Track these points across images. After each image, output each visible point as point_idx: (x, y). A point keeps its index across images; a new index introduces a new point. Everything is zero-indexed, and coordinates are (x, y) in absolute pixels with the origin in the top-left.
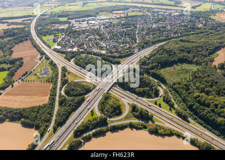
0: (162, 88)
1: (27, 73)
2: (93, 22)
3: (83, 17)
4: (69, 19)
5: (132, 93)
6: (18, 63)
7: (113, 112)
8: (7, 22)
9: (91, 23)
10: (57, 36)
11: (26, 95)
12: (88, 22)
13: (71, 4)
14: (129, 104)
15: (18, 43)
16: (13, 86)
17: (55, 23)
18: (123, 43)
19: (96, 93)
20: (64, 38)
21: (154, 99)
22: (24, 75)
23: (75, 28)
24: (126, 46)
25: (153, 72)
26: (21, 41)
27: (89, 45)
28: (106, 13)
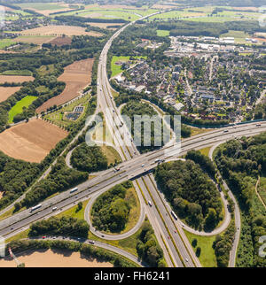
0: (232, 216)
1: (55, 107)
2: (205, 46)
3: (195, 34)
4: (171, 34)
5: (168, 201)
6: (56, 89)
7: (108, 222)
8: (88, 26)
9: (200, 48)
10: (134, 59)
11: (30, 140)
12: (196, 45)
13: (195, 9)
14: (146, 219)
15: (79, 60)
16: (28, 120)
17: (147, 38)
18: (225, 98)
19: (109, 176)
20: (141, 65)
21: (197, 232)
22: (51, 109)
23: (170, 51)
24: (228, 104)
25: (234, 177)
26: (84, 58)
27: (166, 87)
28: (243, 32)
